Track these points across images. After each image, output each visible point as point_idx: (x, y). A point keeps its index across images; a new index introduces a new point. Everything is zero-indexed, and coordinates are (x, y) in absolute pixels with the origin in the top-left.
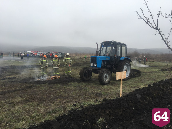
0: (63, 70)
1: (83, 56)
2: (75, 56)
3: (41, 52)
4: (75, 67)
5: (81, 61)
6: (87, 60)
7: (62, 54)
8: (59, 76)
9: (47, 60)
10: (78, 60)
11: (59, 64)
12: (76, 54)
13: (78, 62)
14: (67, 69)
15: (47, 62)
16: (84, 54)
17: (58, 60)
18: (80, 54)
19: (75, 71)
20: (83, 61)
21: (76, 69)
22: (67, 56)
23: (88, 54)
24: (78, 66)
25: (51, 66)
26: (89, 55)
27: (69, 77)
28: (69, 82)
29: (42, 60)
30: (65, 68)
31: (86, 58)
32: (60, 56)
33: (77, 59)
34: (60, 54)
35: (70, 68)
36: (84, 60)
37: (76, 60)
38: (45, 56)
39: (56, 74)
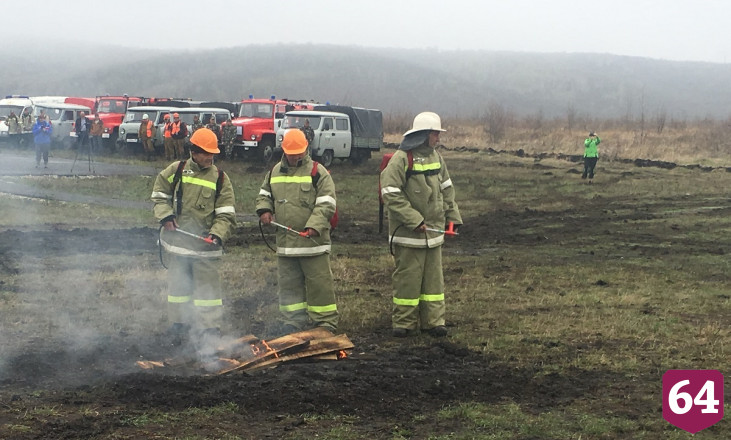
0: (371, 278)
1: (567, 147)
2: (481, 143)
3: (157, 103)
4: (489, 253)
5: (542, 190)
6: (602, 184)
7: (358, 121)
8: (335, 333)
9: (220, 183)
10: (517, 184)
11: (315, 222)
12: (496, 125)
13: (514, 200)
14: (415, 266)
15: (217, 197)
16: (574, 122)
17: (316, 177)
18: (537, 126)
19: (488, 289)
20: (561, 198)
21: (497, 269)
22: (424, 142)
23: (608, 125)
24: (515, 240)
25: (257, 241)
26: (628, 136)
27: (441, 346)
28: (441, 395)
29: (179, 174)
30: (387, 260)
31: (590, 162)
32: (340, 139)
33: (503, 173)
34: (342, 125)
35: (440, 263)
36: (571, 185)
37: (496, 181)
38: (205, 138)
39: (304, 312)
